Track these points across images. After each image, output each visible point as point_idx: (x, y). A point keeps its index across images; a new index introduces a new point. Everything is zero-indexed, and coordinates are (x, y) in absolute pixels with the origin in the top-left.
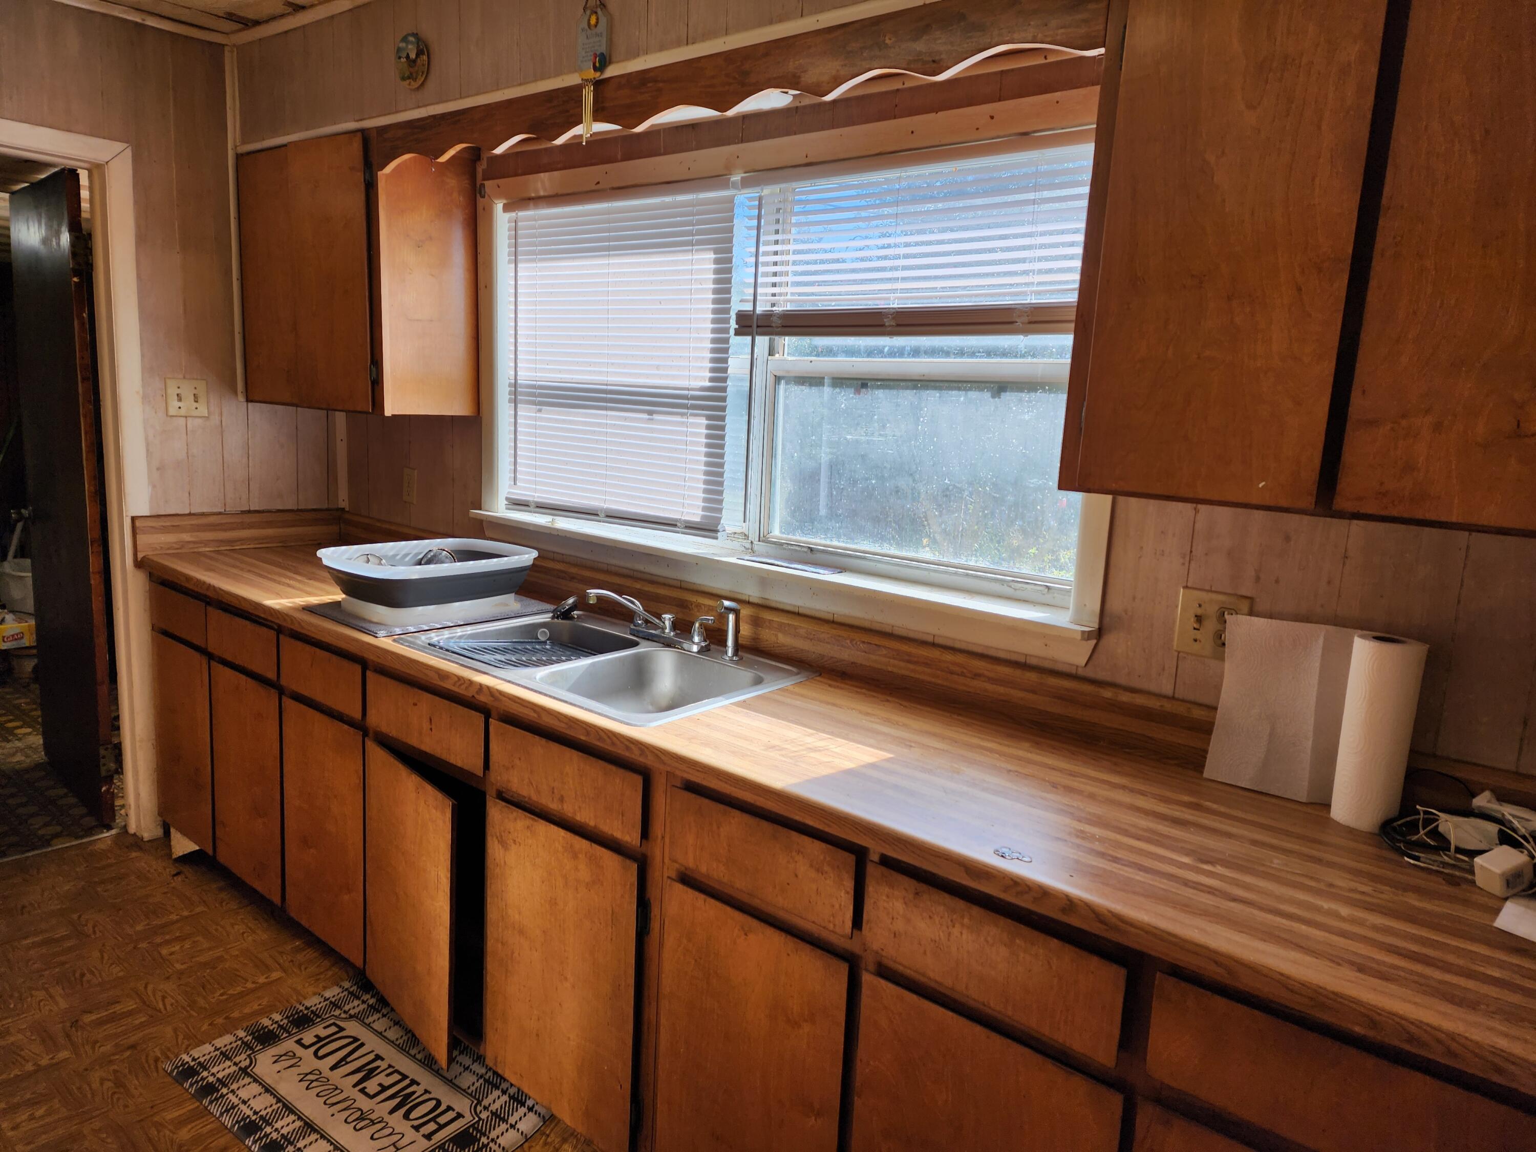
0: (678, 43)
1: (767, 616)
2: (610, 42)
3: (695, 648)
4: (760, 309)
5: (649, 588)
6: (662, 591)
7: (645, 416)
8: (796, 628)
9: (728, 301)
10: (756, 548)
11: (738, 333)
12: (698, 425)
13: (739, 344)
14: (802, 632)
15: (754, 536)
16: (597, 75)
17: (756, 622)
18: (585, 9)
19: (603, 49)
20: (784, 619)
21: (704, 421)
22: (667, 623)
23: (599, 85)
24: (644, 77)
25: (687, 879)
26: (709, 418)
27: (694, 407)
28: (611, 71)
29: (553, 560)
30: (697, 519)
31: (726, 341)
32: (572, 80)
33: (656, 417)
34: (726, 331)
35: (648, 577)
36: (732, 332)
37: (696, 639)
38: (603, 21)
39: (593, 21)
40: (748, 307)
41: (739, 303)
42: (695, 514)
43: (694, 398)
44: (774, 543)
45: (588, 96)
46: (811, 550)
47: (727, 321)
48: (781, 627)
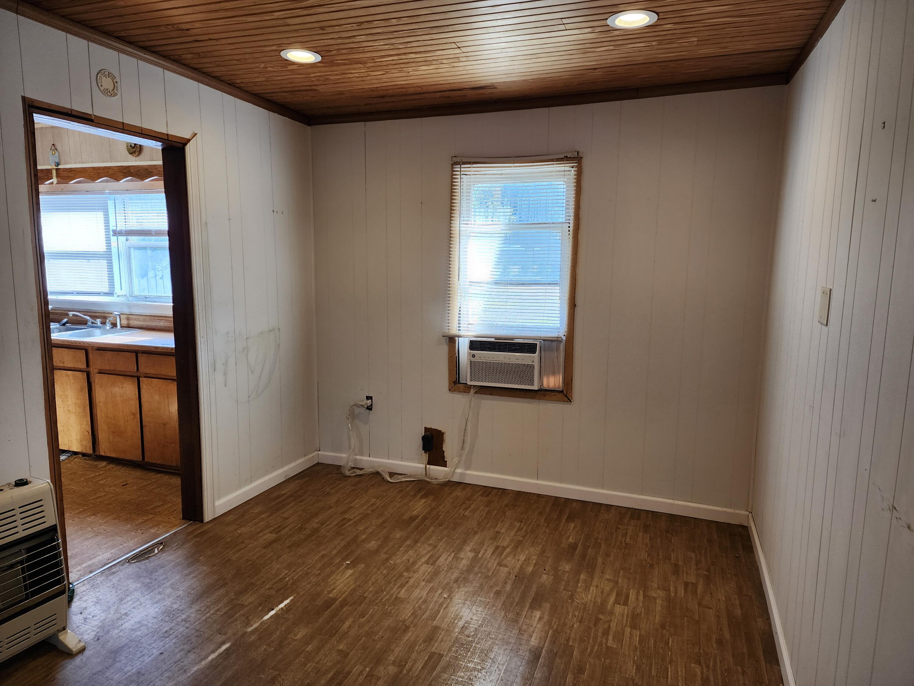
0: (80, 163)
1: (131, 316)
2: (59, 159)
3: (108, 328)
4: (118, 229)
5: (93, 314)
6: (98, 314)
7: (87, 261)
8: (139, 318)
9: (109, 226)
10: (129, 299)
11: (113, 235)
12: (104, 262)
13: (113, 239)
14: (141, 319)
15: (128, 296)
16: (56, 167)
17: (128, 319)
18: (51, 149)
19: (57, 161)
20: (136, 317)
21: (106, 261)
22: (98, 322)
23: (57, 169)
24: (71, 170)
25: (100, 372)
26: (107, 260)
27: (101, 257)
28: (60, 167)
29: (59, 310)
30: (107, 291)
31: (110, 238)
32: (49, 167)
33: (90, 261)
34: (110, 235)
35: (93, 311)
36: (111, 235)
37: (108, 325)
38: (57, 153)
39: (54, 153)
40: (115, 228)
41: (112, 227)
42: (106, 290)
43: (101, 254)
44: (135, 297)
45: (54, 172)
46: (146, 297)
47: (110, 232)
48: (135, 319)
